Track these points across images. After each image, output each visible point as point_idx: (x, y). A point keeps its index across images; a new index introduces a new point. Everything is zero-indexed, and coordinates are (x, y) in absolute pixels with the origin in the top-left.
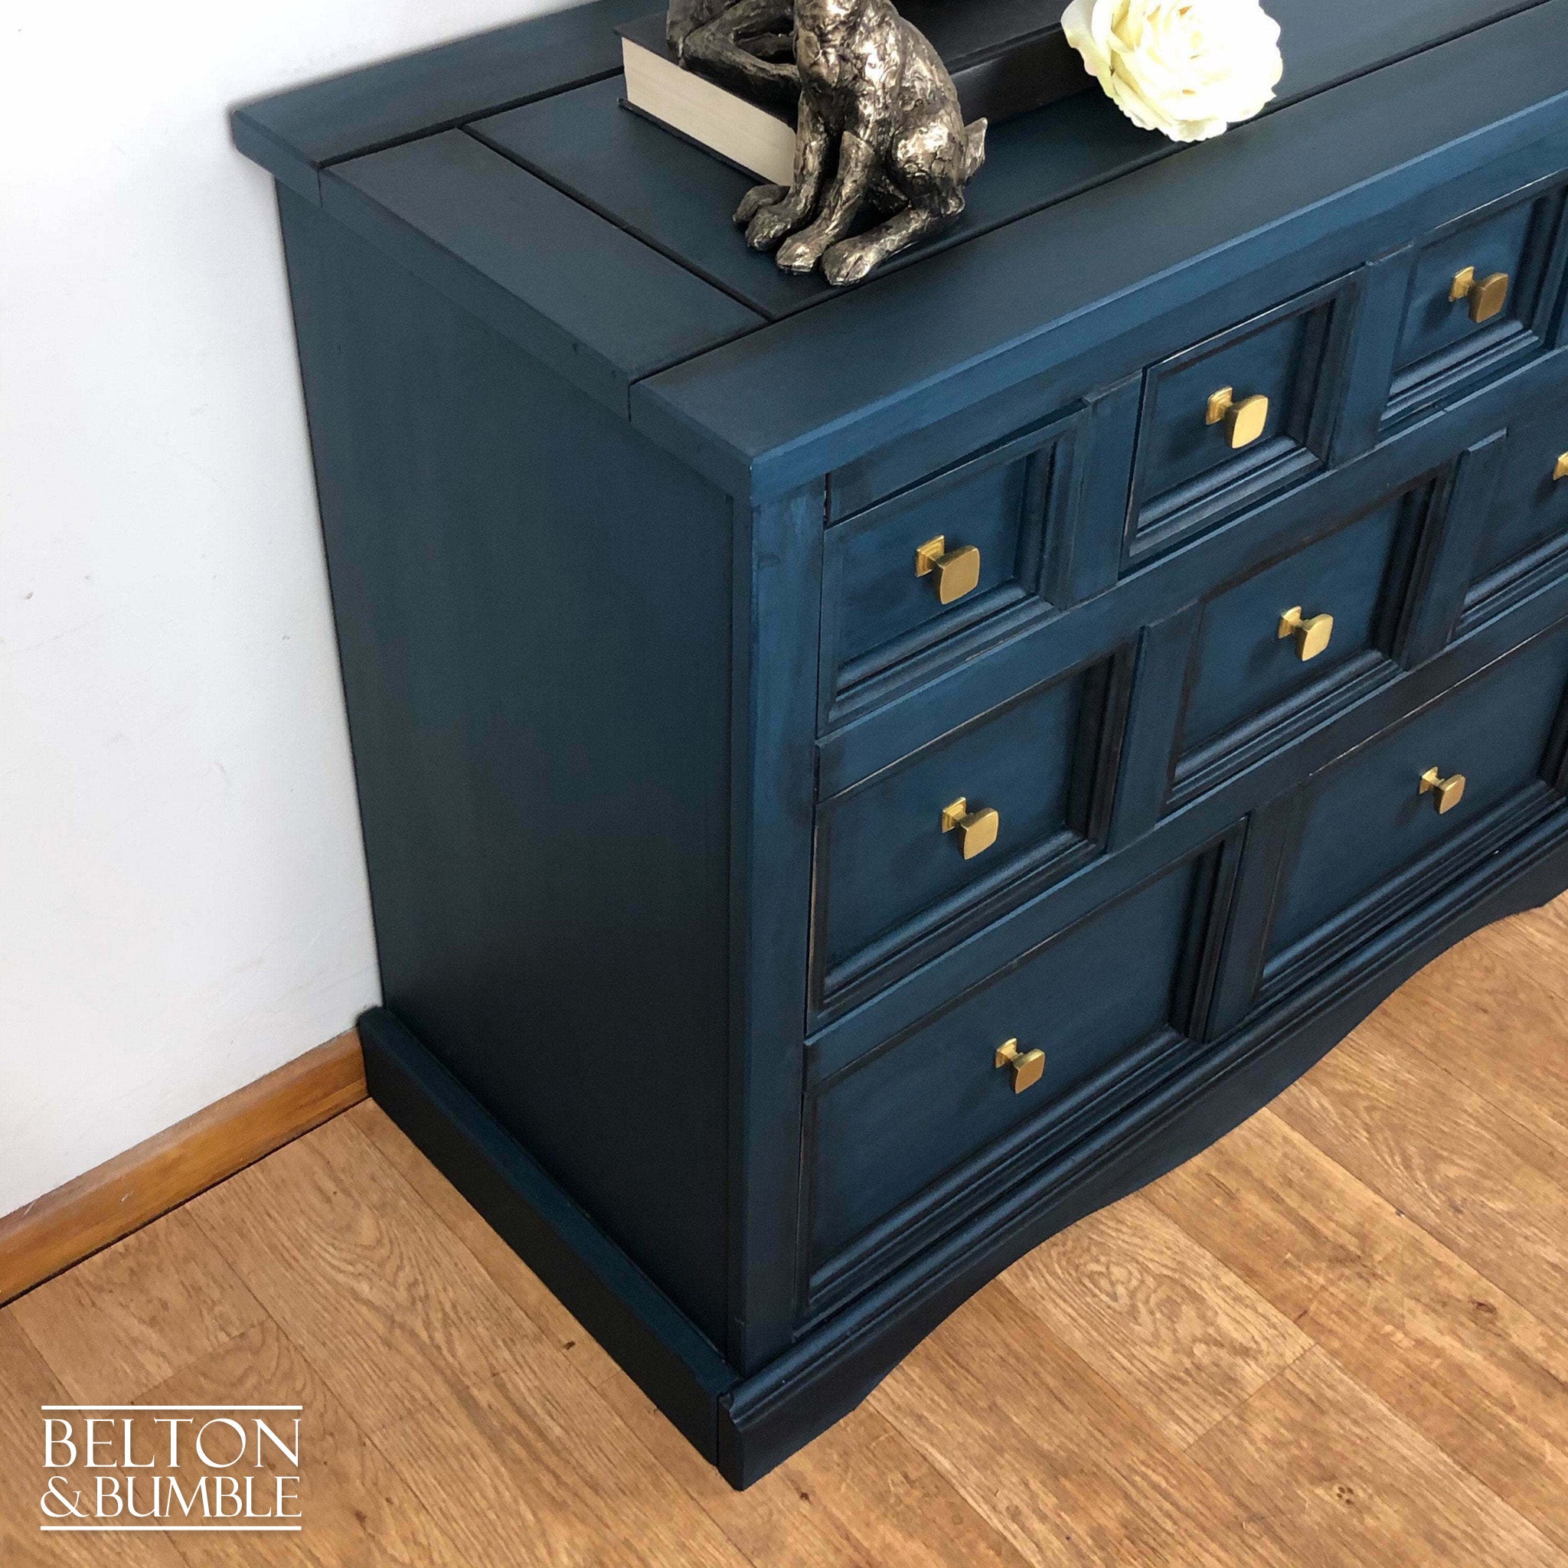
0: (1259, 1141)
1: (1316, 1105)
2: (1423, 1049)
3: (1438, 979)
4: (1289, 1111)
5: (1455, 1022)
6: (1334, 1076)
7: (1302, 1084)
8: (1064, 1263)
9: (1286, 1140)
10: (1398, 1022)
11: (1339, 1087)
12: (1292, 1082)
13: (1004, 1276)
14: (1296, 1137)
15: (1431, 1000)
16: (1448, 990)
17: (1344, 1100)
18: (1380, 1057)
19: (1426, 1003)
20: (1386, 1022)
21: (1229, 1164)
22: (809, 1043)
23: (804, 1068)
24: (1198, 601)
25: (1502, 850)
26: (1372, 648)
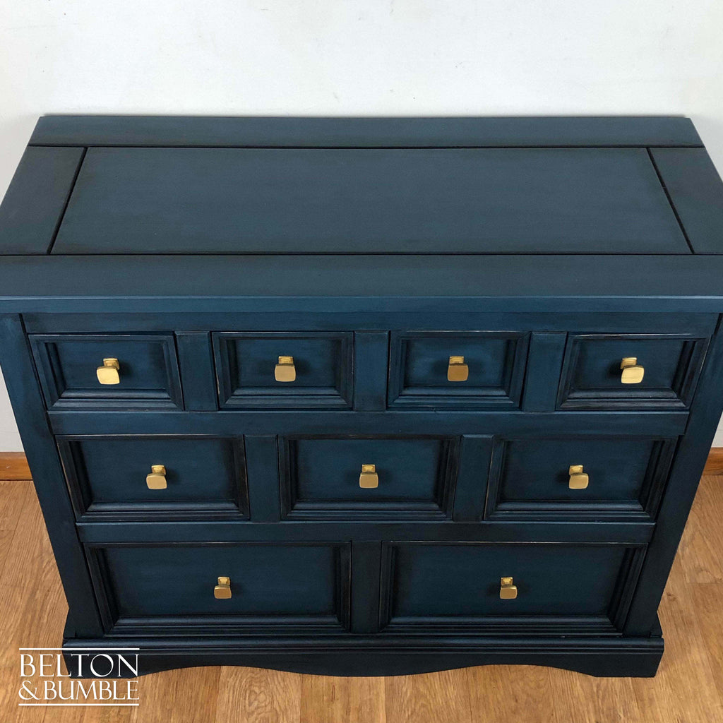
0: (367, 687)
1: (404, 689)
2: (472, 697)
4: (392, 684)
5: (499, 697)
6: (425, 683)
7: (409, 677)
8: (248, 680)
9: (378, 694)
10: (476, 681)
11: (421, 689)
12: (405, 674)
14: (383, 695)
17: (417, 695)
18: (451, 688)
20: (471, 678)
21: (345, 688)
22: (77, 524)
23: (77, 532)
24: (274, 436)
25: (567, 638)
26: (436, 502)
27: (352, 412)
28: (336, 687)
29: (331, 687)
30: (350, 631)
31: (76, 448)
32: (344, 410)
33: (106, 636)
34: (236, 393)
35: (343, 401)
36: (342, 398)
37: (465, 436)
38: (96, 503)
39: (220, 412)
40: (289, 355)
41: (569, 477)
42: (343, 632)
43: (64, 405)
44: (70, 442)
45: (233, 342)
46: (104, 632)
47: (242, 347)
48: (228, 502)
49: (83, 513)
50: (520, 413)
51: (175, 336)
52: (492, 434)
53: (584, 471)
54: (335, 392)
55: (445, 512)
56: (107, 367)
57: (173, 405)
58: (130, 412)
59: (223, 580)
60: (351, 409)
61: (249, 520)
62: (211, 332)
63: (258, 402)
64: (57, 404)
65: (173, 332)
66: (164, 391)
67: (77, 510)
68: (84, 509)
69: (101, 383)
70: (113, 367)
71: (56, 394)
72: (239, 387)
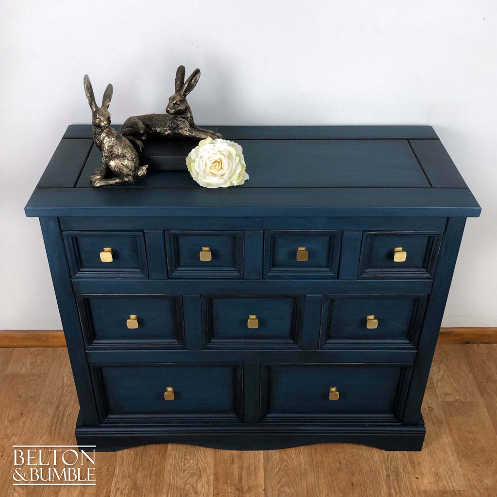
0: (253, 456)
1: (275, 457)
2: (314, 461)
3: (338, 450)
4: (267, 455)
5: (330, 461)
6: (286, 454)
7: (277, 451)
8: (183, 453)
9: (259, 460)
10: (316, 453)
11: (285, 457)
12: (275, 449)
13: (170, 446)
14: (262, 461)
15: (331, 454)
16: (337, 453)
17: (282, 460)
18: (302, 457)
19: (328, 453)
20: (313, 451)
21: (240, 457)
22: (86, 351)
23: (86, 357)
24: (199, 295)
25: (369, 426)
26: (291, 339)
27: (243, 280)
28: (235, 456)
29: (232, 456)
30: (243, 422)
31: (87, 303)
32: (239, 279)
33: (101, 425)
34: (178, 269)
35: (238, 274)
36: (238, 272)
37: (307, 295)
38: (97, 339)
39: (168, 280)
40: (208, 247)
41: (366, 322)
42: (239, 422)
43: (81, 275)
44: (84, 299)
45: (176, 237)
46: (100, 423)
47: (182, 241)
48: (172, 338)
49: (90, 345)
50: (338, 280)
51: (144, 233)
52: (321, 294)
53: (375, 318)
54: (233, 269)
55: (296, 344)
56: (105, 251)
57: (142, 276)
58: (118, 280)
59: (170, 389)
60: (243, 279)
61: (185, 349)
62: (164, 230)
63: (191, 275)
64: (77, 275)
65: (143, 230)
66: (137, 268)
67: (86, 342)
68: (90, 343)
69: (102, 261)
70: (109, 252)
71: (76, 269)
72: (179, 266)
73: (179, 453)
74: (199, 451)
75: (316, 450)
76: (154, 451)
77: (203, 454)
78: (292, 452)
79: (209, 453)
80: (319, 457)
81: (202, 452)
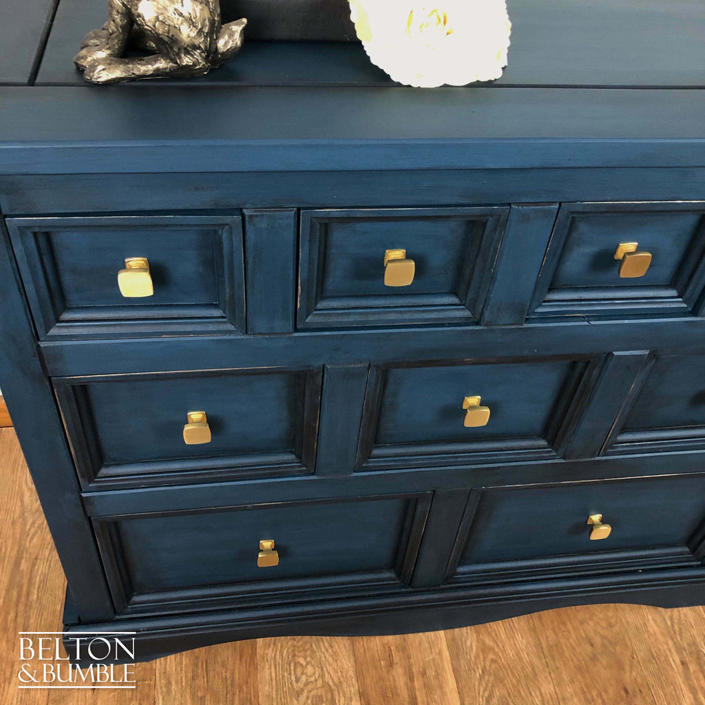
0: (427, 645)
1: (468, 643)
2: (544, 645)
3: (581, 616)
4: (453, 639)
5: (571, 640)
6: (489, 634)
7: (471, 629)
8: (290, 650)
9: (440, 653)
10: (543, 626)
11: (487, 641)
12: (466, 626)
13: (260, 641)
14: (446, 653)
15: (569, 624)
16: (581, 623)
17: (484, 649)
18: (519, 637)
19: (565, 624)
20: (537, 622)
21: (403, 649)
22: (84, 495)
23: (83, 505)
24: (367, 364)
25: (645, 571)
26: (544, 438)
27: (478, 328)
28: (392, 648)
29: (387, 648)
30: (410, 585)
31: (82, 394)
32: (466, 325)
33: (117, 617)
34: (319, 306)
35: (467, 313)
36: (468, 308)
37: (616, 353)
38: (107, 466)
39: (296, 334)
40: (401, 247)
42: (402, 587)
43: (65, 332)
44: (73, 387)
45: (326, 226)
46: (115, 613)
47: (338, 236)
48: (286, 452)
49: (91, 481)
51: (243, 216)
52: (647, 349)
54: (456, 300)
55: (557, 450)
56: (131, 269)
57: (231, 327)
58: (165, 339)
59: (267, 544)
60: (477, 323)
61: (313, 474)
62: (299, 209)
63: (352, 319)
64: (53, 332)
65: (241, 209)
66: (216, 306)
67: (82, 476)
68: (92, 475)
69: (125, 296)
70: (141, 269)
71: (52, 318)
72: (323, 298)
73: (281, 652)
74: (321, 644)
75: (540, 618)
76: (230, 654)
77: (330, 651)
78: (499, 628)
79: (342, 646)
80: (550, 633)
81: (326, 644)
